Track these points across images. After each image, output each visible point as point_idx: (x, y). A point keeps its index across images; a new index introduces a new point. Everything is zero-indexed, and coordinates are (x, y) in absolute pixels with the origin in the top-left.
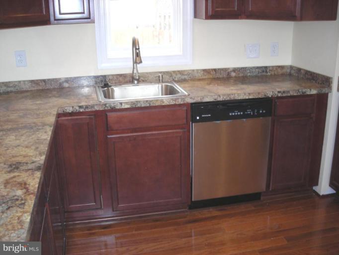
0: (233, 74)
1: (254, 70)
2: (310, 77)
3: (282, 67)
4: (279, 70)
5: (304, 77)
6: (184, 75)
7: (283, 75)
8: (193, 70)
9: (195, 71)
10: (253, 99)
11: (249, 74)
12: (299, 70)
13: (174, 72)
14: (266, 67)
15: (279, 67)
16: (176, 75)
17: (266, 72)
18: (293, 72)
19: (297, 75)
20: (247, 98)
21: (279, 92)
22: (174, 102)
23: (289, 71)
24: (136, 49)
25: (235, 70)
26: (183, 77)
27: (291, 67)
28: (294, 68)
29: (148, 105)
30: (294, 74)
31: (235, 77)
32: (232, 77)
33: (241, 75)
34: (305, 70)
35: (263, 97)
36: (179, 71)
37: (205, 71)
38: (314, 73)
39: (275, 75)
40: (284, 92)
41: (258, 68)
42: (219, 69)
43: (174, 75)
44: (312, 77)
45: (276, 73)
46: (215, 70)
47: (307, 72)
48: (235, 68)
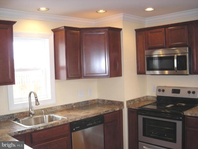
0: (74, 106)
1: (83, 103)
2: (111, 103)
3: (94, 100)
4: (93, 101)
5: (107, 103)
6: (52, 109)
7: (95, 103)
8: (56, 106)
9: (57, 107)
10: (96, 116)
11: (81, 105)
12: (104, 100)
13: (48, 108)
14: (88, 101)
15: (93, 100)
16: (49, 110)
17: (88, 103)
18: (99, 102)
19: (102, 103)
20: (93, 116)
21: (105, 111)
22: (63, 123)
23: (97, 102)
24: (35, 98)
25: (75, 104)
26: (52, 111)
27: (98, 100)
28: (100, 100)
29: (52, 126)
30: (101, 103)
31: (75, 107)
32: (74, 108)
33: (78, 106)
34: (107, 100)
35: (100, 114)
36: (50, 108)
37: (61, 106)
38: (113, 101)
39: (92, 104)
40: (107, 111)
41: (84, 102)
42: (68, 104)
43: (48, 110)
44: (112, 103)
45: (92, 103)
46: (66, 105)
47: (108, 101)
48: (74, 103)
